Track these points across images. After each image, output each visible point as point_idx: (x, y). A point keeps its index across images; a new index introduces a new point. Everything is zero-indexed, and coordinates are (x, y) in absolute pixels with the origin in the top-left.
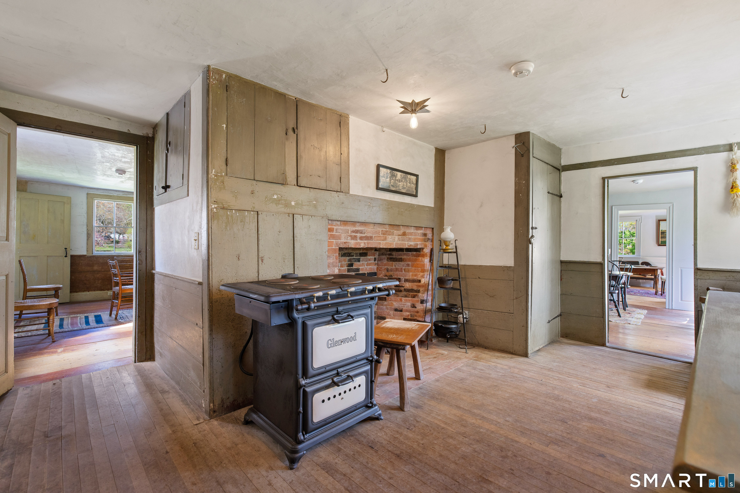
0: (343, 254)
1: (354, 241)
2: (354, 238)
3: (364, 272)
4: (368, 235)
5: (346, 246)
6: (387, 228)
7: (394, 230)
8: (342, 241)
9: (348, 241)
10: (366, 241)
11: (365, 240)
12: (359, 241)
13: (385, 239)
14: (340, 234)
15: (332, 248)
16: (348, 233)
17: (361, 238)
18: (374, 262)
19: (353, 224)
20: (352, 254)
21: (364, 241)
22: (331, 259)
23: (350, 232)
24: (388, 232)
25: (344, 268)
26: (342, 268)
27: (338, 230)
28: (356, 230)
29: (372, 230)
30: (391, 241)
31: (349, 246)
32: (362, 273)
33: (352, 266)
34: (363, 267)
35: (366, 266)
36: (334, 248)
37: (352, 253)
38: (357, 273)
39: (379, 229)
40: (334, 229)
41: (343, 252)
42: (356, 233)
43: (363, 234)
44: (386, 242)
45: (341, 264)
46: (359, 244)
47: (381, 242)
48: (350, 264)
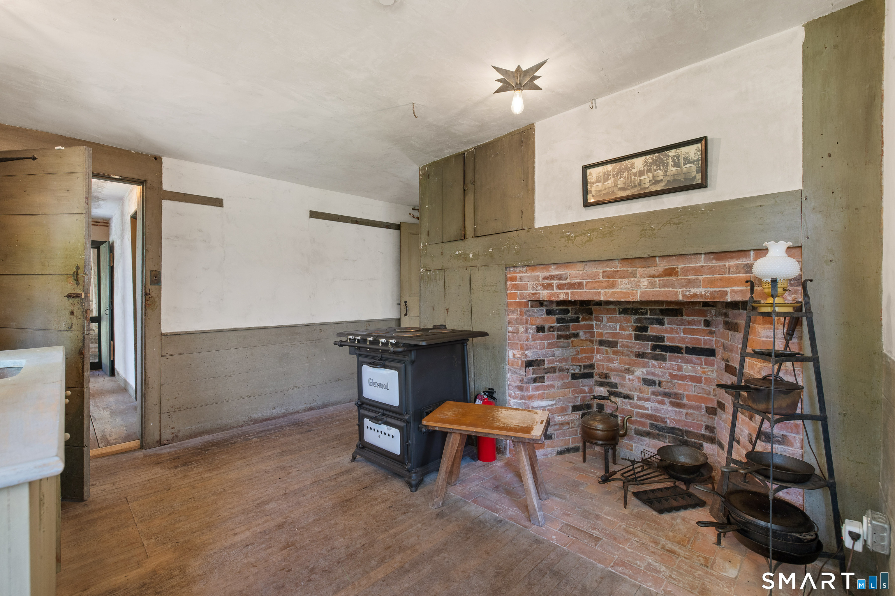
0: (621, 310)
1: (548, 291)
2: (549, 287)
3: (677, 345)
4: (573, 281)
5: (534, 299)
6: (617, 266)
7: (635, 269)
8: (529, 292)
9: (539, 291)
10: (569, 291)
11: (567, 289)
12: (555, 290)
13: (613, 285)
14: (525, 283)
15: (516, 301)
16: (538, 280)
17: (560, 287)
18: (706, 328)
19: (545, 267)
20: (641, 311)
21: (565, 291)
22: (515, 314)
23: (541, 279)
24: (619, 273)
25: (627, 332)
26: (624, 333)
27: (523, 279)
28: (550, 276)
29: (582, 272)
30: (626, 289)
31: (539, 298)
32: (670, 346)
33: (647, 331)
34: (673, 335)
35: (682, 335)
36: (518, 300)
37: (642, 309)
38: (658, 343)
39: (595, 270)
40: (516, 277)
41: (623, 307)
42: (550, 280)
43: (564, 280)
44: (614, 290)
45: (620, 325)
46: (556, 295)
47: (602, 291)
48: (640, 326)
